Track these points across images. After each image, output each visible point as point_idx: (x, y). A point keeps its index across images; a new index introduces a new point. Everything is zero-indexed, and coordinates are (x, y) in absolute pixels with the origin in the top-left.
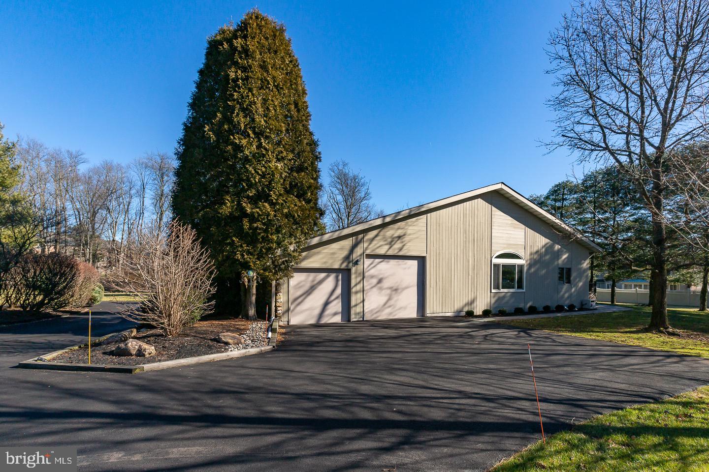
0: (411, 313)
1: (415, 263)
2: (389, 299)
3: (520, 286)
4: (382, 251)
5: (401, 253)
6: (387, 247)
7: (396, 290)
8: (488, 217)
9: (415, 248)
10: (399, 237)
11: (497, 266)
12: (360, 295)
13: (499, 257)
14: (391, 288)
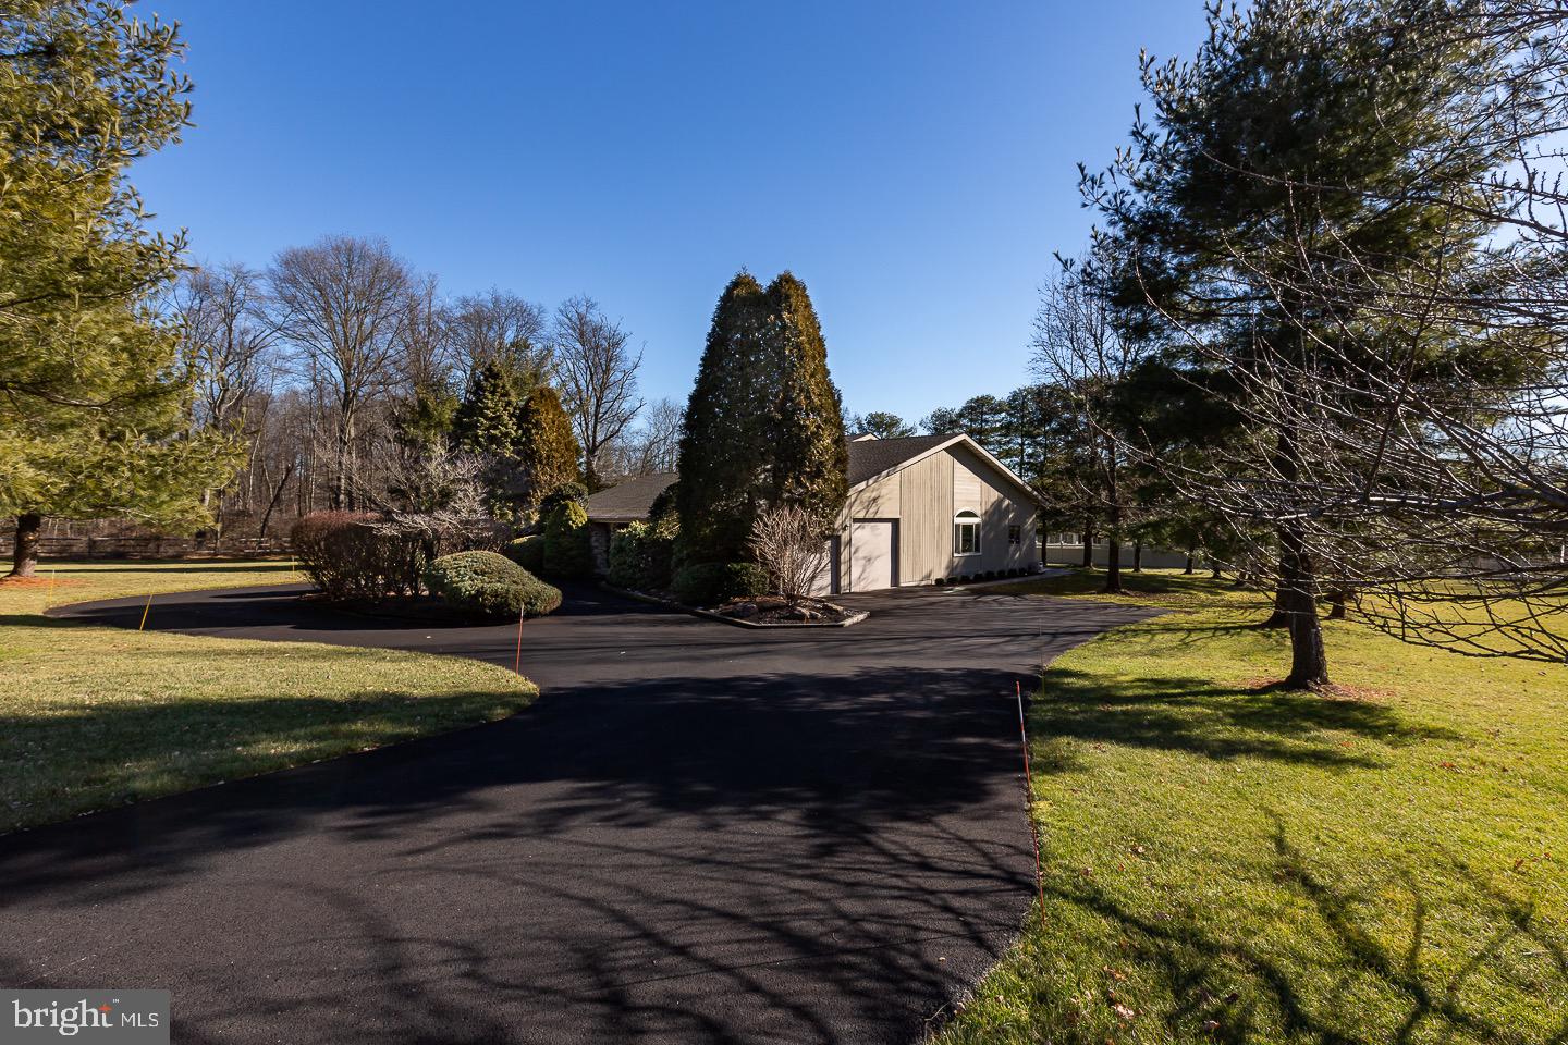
0: (884, 583)
1: (890, 524)
2: (864, 571)
3: (977, 550)
4: (861, 515)
5: (877, 516)
6: (864, 511)
7: (869, 560)
8: (950, 469)
9: (889, 510)
10: (875, 500)
11: (958, 526)
12: (847, 577)
13: (961, 515)
14: (865, 558)
